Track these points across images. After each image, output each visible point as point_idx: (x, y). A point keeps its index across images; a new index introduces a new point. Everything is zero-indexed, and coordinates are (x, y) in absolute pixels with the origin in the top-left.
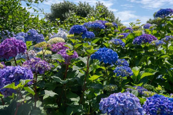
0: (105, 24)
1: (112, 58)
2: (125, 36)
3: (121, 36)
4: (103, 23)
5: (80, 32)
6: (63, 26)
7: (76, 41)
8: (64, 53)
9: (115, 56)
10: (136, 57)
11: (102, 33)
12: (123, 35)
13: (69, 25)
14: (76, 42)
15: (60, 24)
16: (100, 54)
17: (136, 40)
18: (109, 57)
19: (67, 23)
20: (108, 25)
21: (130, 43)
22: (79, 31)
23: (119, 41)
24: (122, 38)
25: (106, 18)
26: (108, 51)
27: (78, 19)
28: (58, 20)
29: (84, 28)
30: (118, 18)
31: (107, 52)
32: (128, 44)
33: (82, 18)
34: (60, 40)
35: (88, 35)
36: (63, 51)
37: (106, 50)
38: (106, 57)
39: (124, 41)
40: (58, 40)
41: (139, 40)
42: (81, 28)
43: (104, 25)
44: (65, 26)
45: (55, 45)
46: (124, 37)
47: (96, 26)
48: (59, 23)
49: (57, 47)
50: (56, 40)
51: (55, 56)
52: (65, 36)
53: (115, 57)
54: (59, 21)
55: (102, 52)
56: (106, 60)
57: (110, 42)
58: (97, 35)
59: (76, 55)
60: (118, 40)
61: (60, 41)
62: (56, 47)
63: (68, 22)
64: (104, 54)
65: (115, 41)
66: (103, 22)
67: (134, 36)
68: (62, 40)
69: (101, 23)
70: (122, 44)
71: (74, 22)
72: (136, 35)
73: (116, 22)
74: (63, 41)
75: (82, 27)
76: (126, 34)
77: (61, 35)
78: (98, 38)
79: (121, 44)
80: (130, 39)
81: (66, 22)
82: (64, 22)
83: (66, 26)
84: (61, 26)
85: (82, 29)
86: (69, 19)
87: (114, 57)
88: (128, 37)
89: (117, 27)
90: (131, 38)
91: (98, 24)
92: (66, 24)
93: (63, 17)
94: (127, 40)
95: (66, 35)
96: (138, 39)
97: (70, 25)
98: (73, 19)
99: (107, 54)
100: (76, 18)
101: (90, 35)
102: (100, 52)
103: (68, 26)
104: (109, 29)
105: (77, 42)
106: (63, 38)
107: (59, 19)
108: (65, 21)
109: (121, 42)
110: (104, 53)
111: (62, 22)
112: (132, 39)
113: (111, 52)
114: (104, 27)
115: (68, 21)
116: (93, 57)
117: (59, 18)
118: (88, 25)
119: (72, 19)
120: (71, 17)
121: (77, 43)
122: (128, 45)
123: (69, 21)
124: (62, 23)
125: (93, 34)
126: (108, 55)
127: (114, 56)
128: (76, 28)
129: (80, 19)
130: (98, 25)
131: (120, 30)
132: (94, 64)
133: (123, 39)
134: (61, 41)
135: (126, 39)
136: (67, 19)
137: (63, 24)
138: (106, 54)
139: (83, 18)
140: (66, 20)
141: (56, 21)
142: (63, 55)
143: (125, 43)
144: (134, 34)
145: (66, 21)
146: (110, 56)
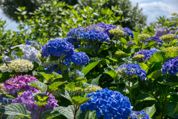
0: (109, 32)
1: (120, 111)
2: (146, 56)
3: (140, 56)
4: (107, 29)
5: (61, 54)
6: (33, 22)
7: (53, 76)
8: (29, 99)
9: (125, 106)
10: (169, 96)
11: (105, 49)
12: (143, 56)
13: (44, 19)
14: (52, 78)
15: (27, 19)
16: (97, 102)
17: (168, 67)
18: (115, 109)
19: (40, 17)
20: (115, 33)
21: (156, 72)
22: (59, 53)
23: (135, 68)
24: (140, 60)
25: (113, 8)
26: (112, 96)
27: (60, 9)
28: (23, 11)
29: (69, 46)
30: (137, 4)
31: (110, 100)
32: (153, 72)
33: (68, 6)
34: (23, 65)
35: (76, 59)
36: (29, 95)
37: (109, 96)
38: (109, 109)
39: (145, 67)
40: (20, 65)
41: (174, 66)
42: (63, 45)
43: (108, 34)
44: (36, 23)
45: (13, 81)
46: (145, 58)
47: (92, 36)
48: (23, 16)
49: (18, 85)
50: (16, 65)
51: (11, 109)
52: (35, 56)
53: (126, 109)
54: (24, 13)
55: (101, 99)
56: (108, 115)
57: (119, 70)
58: (95, 54)
59: (52, 102)
60: (133, 67)
61: (24, 67)
62: (15, 84)
63: (41, 14)
64: (106, 103)
65: (127, 69)
66: (106, 27)
67: (164, 57)
68: (27, 65)
69: (103, 29)
70: (141, 73)
71: (52, 14)
72: (167, 56)
73: (134, 13)
74: (30, 67)
75: (65, 44)
76: (148, 53)
77: (27, 55)
78: (96, 59)
79: (138, 74)
80: (157, 63)
81: (38, 15)
82: (34, 14)
83: (38, 21)
84: (27, 22)
85: (65, 49)
86: (43, 8)
87: (124, 110)
88: (152, 59)
89: (132, 37)
90: (158, 61)
91: (96, 33)
92: (38, 19)
93: (32, 4)
94: (151, 65)
95: (36, 54)
96: (171, 65)
97: (46, 19)
98: (51, 8)
99: (111, 102)
100: (56, 7)
101: (80, 60)
102: (98, 100)
103: (41, 21)
104: (117, 40)
105: (54, 79)
106: (30, 60)
107: (24, 8)
108: (35, 12)
109: (138, 72)
110: (105, 100)
111: (31, 13)
112: (160, 62)
113: (118, 98)
114: (108, 38)
115: (41, 12)
116: (85, 108)
117: (23, 6)
118: (78, 33)
119: (49, 7)
120: (48, 5)
121: (54, 81)
122: (152, 74)
123: (44, 11)
124: (29, 17)
125: (86, 57)
126: (112, 104)
127: (123, 108)
128: (55, 47)
129: (65, 8)
130: (96, 35)
131: (138, 42)
132: (88, 114)
133: (143, 64)
134: (26, 67)
135: (149, 63)
136: (40, 8)
137: (32, 19)
138: (109, 103)
139: (71, 7)
140: (37, 10)
141: (18, 12)
142: (28, 102)
143: (147, 72)
144: (163, 54)
145: (37, 12)
146: (117, 108)
